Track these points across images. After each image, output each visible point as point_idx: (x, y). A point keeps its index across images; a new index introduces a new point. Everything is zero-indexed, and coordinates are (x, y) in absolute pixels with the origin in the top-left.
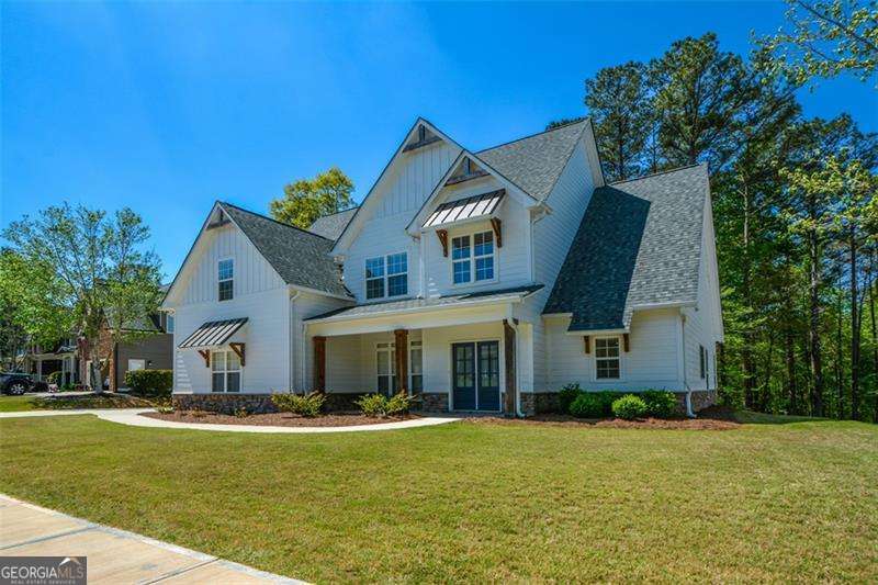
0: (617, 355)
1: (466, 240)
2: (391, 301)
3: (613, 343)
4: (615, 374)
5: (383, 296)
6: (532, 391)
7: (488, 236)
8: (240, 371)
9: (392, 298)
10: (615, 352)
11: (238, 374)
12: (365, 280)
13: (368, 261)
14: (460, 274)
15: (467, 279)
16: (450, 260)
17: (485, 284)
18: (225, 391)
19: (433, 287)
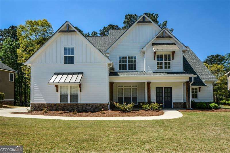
0: (197, 92)
1: (161, 56)
2: (130, 72)
3: (196, 89)
4: (196, 97)
5: (126, 69)
6: (183, 102)
7: (169, 56)
8: (79, 94)
9: (130, 71)
10: (196, 92)
11: (78, 95)
12: (118, 63)
13: (120, 58)
14: (159, 66)
15: (162, 67)
16: (156, 61)
17: (168, 70)
18: (69, 102)
19: (149, 69)
